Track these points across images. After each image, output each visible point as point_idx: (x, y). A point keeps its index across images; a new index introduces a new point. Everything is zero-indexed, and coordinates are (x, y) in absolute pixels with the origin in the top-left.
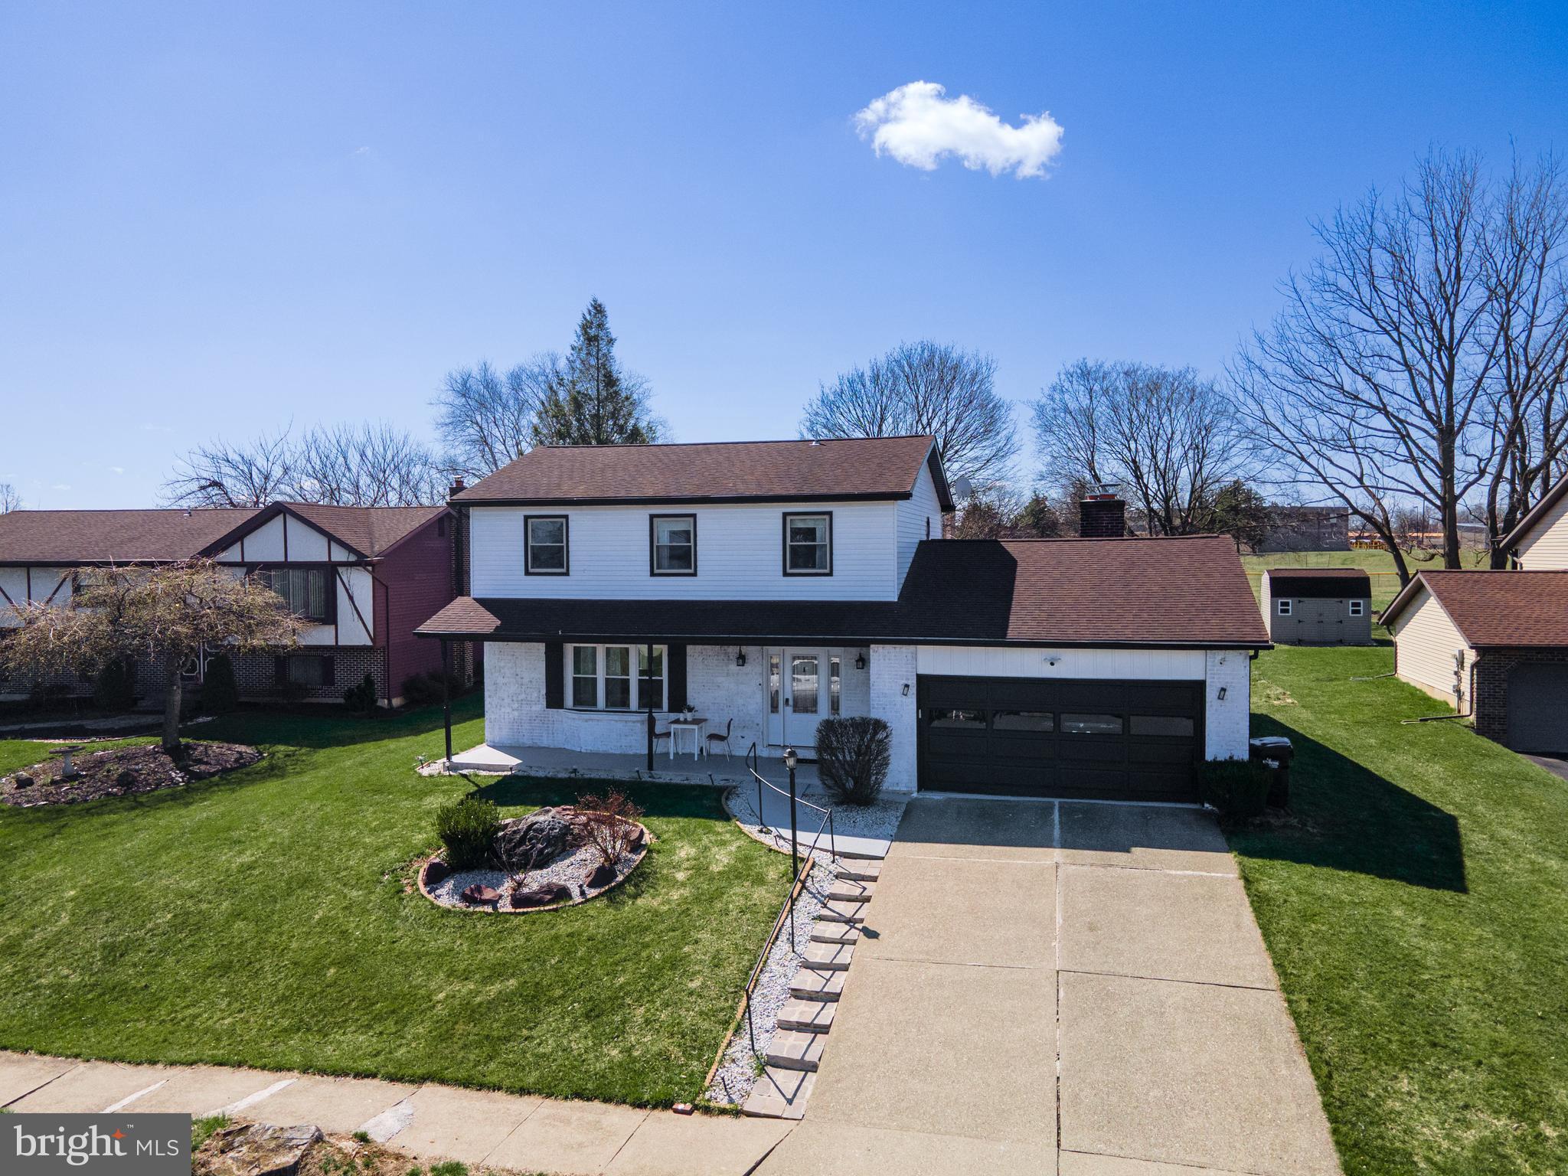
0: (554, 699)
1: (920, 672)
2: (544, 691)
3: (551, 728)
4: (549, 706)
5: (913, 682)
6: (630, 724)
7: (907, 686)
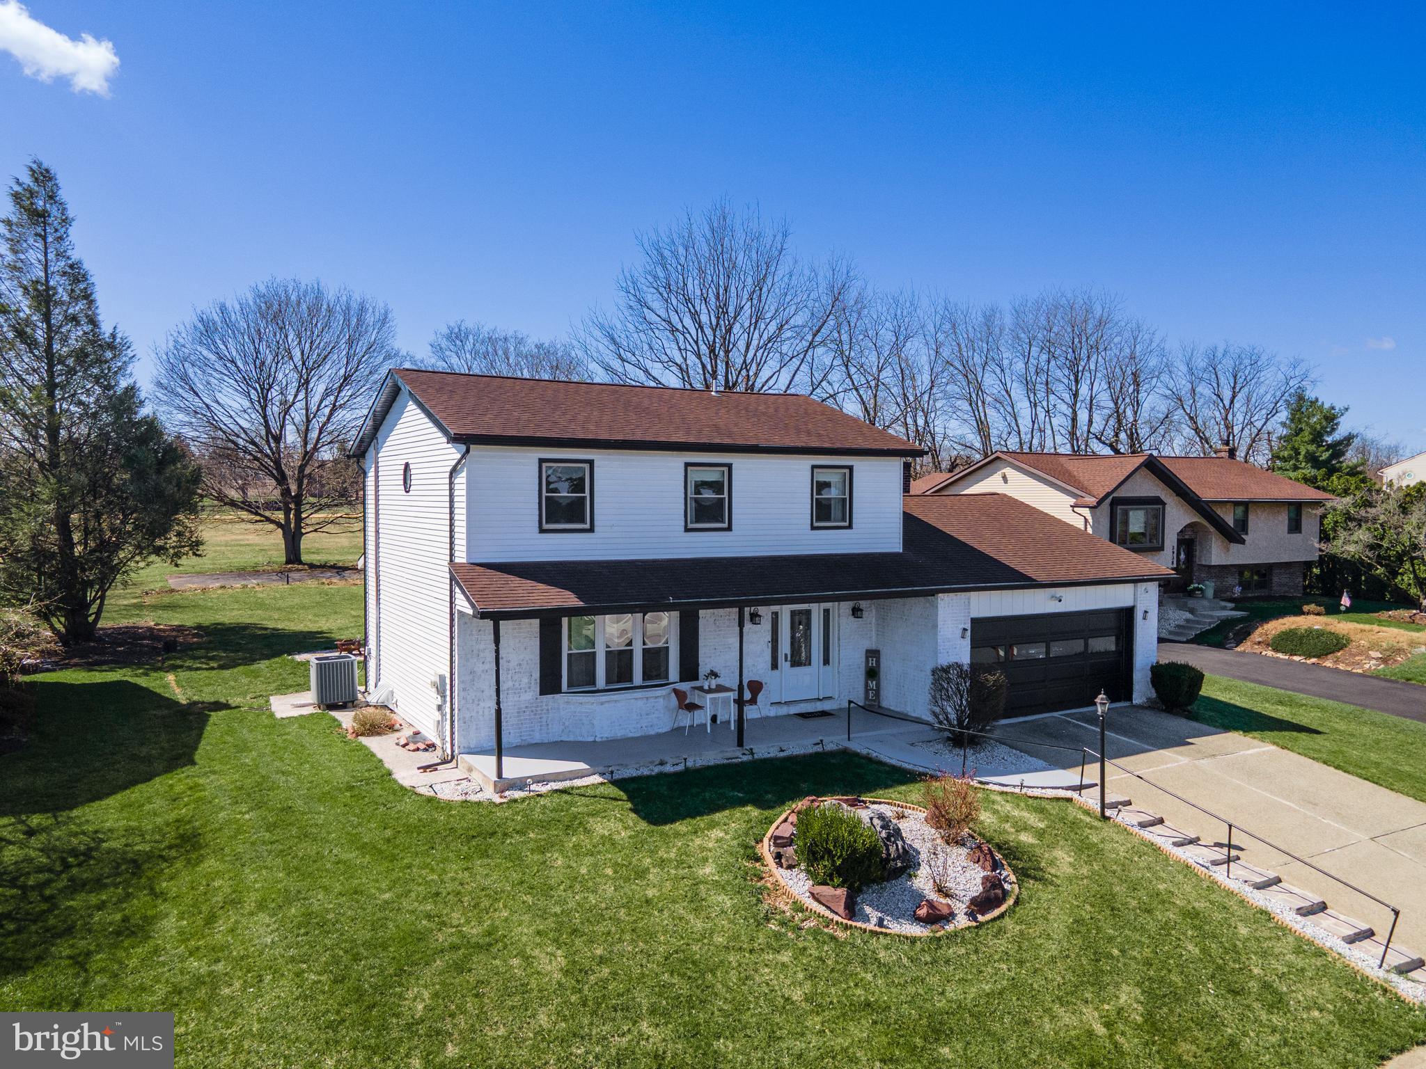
0: (549, 684)
1: (975, 615)
2: (537, 675)
3: (544, 720)
4: (542, 693)
5: (968, 626)
6: (652, 700)
7: (965, 630)
